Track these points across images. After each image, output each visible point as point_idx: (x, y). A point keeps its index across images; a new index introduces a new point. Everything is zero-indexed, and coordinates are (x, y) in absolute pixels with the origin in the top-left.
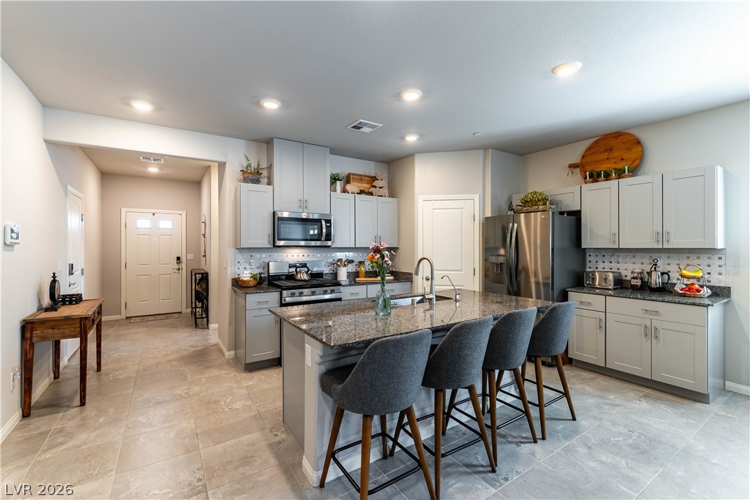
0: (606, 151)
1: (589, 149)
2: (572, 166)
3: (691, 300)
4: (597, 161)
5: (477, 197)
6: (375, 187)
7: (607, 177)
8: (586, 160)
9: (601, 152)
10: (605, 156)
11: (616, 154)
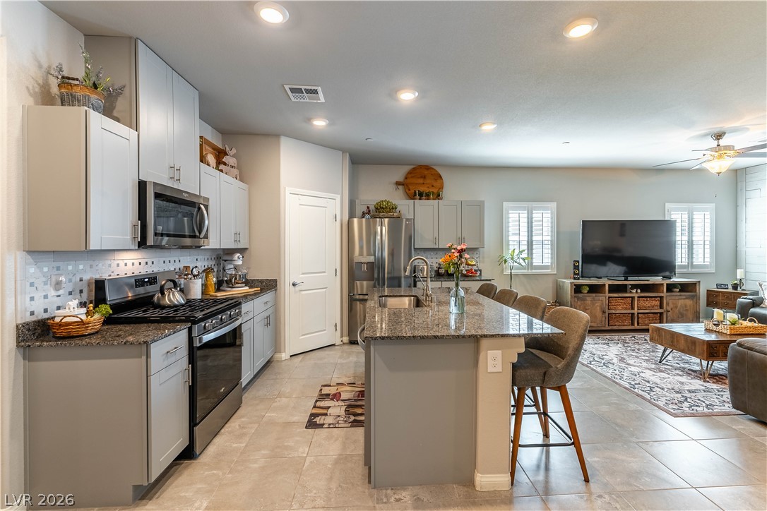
0: (421, 177)
1: (410, 173)
2: (398, 183)
3: (472, 278)
4: (417, 184)
5: (338, 197)
6: (225, 164)
7: (428, 196)
8: (408, 181)
9: (418, 178)
10: (421, 181)
11: (428, 181)
